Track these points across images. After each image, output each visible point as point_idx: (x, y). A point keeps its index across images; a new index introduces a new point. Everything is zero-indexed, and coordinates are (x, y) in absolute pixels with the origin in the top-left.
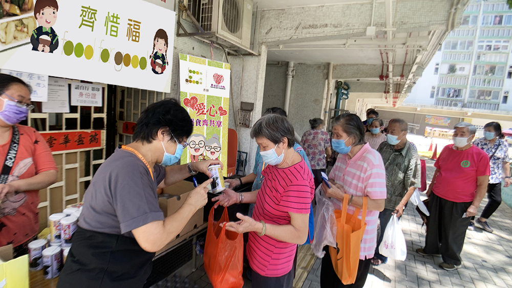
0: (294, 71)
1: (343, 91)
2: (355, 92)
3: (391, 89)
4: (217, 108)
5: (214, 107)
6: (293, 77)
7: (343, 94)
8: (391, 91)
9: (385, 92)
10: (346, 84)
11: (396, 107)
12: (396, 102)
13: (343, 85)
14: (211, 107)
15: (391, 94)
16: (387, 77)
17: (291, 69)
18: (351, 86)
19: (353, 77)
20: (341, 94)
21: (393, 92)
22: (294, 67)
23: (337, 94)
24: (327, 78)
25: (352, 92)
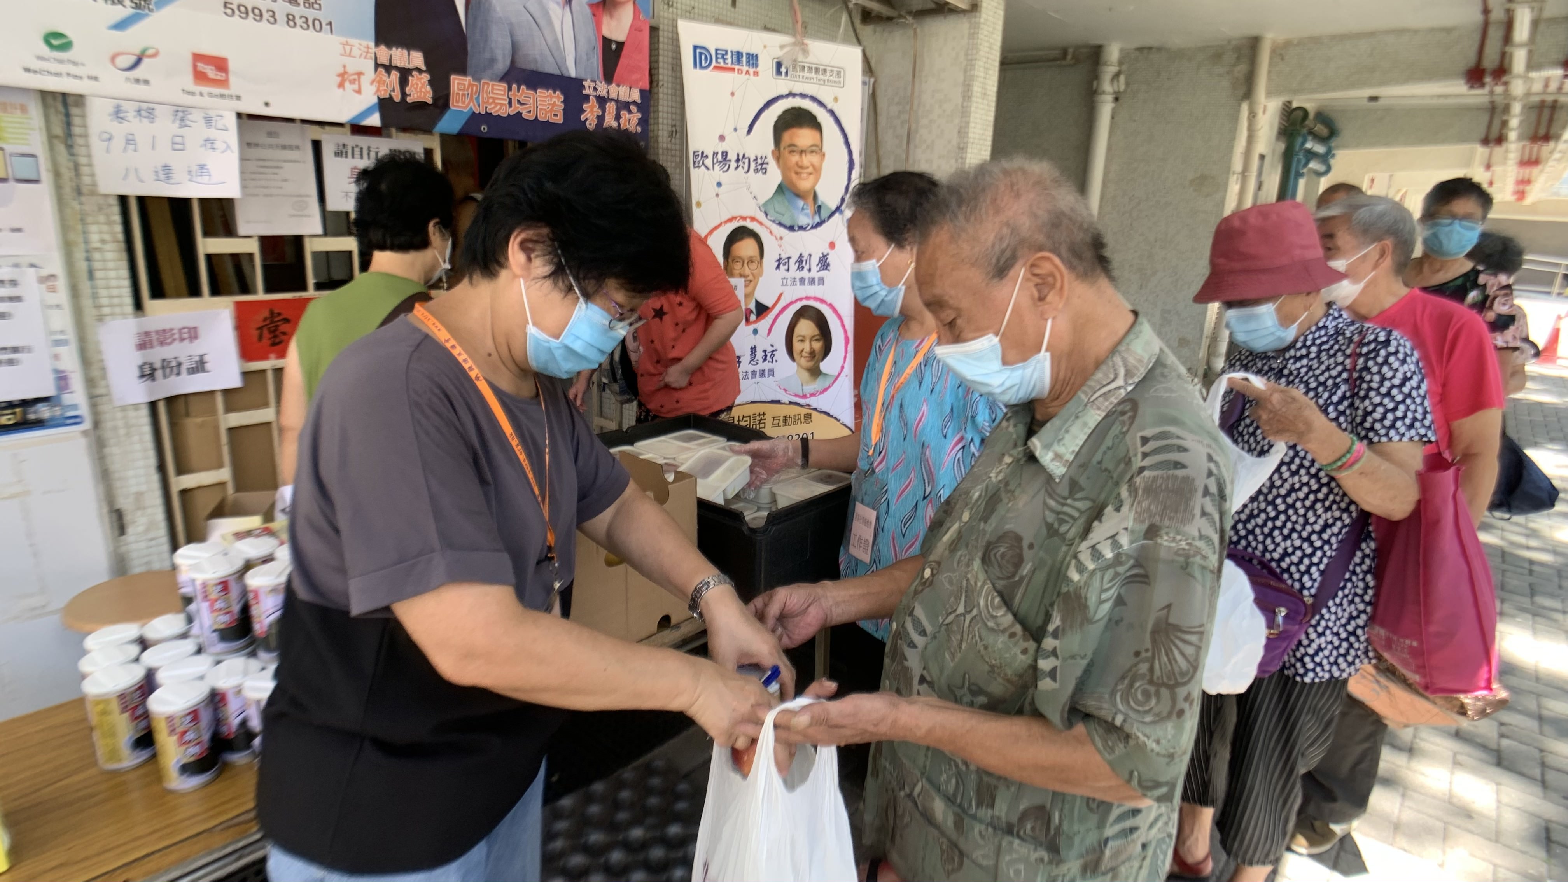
0: (1122, 78)
1: (1309, 145)
2: (1358, 145)
3: (1514, 122)
6: (1116, 99)
7: (1311, 155)
8: (1513, 135)
9: (1486, 141)
10: (1323, 117)
11: (1529, 200)
12: (1528, 182)
13: (1309, 122)
15: (1514, 146)
16: (1502, 71)
17: (1109, 71)
18: (1341, 123)
19: (1353, 86)
20: (1301, 156)
21: (1520, 138)
22: (1121, 63)
23: (1288, 157)
24: (1248, 94)
25: (1345, 146)
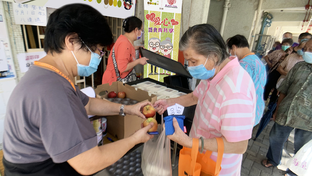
0: (230, 4)
1: (267, 20)
2: (277, 21)
4: (169, 20)
5: (167, 19)
6: (228, 9)
9: (304, 21)
10: (270, 14)
13: (268, 16)
14: (165, 20)
15: (310, 22)
17: (227, 3)
18: (274, 16)
23: (263, 23)
24: (257, 9)
25: (274, 21)
